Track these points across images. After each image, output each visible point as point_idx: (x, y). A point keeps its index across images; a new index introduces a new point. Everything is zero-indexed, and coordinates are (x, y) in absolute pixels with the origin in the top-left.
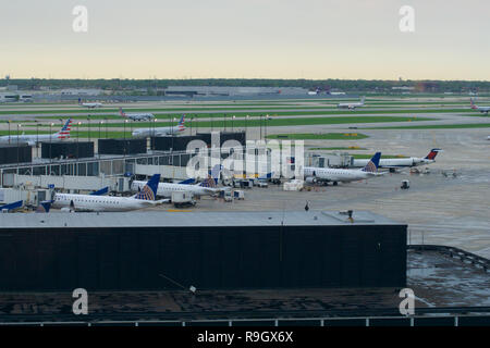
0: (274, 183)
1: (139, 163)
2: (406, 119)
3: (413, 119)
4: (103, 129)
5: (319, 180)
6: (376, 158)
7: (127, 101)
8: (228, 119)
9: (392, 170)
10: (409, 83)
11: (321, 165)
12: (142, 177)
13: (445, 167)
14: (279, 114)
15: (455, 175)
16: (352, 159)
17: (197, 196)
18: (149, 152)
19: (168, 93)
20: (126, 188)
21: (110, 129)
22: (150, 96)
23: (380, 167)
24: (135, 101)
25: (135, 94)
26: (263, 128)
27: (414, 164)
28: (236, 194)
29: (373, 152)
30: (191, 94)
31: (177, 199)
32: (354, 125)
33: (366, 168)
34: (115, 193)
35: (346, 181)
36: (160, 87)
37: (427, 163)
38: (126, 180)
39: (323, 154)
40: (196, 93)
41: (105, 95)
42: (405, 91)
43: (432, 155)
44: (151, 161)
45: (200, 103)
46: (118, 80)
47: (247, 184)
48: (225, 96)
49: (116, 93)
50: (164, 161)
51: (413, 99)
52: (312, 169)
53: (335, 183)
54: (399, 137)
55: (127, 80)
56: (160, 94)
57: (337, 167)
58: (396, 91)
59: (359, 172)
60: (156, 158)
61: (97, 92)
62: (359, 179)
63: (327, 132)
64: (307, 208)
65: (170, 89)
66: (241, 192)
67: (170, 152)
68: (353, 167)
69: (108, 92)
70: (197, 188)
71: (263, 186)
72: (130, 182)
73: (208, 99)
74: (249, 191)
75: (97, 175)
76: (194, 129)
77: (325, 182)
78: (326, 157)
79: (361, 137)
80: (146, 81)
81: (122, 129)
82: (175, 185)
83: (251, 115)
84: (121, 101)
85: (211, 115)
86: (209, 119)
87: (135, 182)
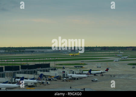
0: (59, 79)
1: (17, 73)
2: (99, 59)
3: (101, 59)
4: (6, 63)
5: (73, 78)
6: (90, 71)
7: (13, 54)
8: (44, 59)
9: (95, 75)
10: (99, 47)
11: (73, 73)
12: (18, 78)
13: (111, 73)
14: (59, 58)
15: (114, 76)
16: (83, 71)
17: (35, 83)
18: (20, 70)
19: (25, 51)
20: (13, 81)
21: (8, 63)
22: (20, 52)
23: (91, 74)
24: (15, 54)
25: (15, 52)
26: (55, 62)
27: (102, 73)
28: (47, 83)
29: (89, 69)
30: (32, 52)
31: (29, 84)
32: (83, 61)
33: (87, 74)
34: (10, 83)
35: (81, 78)
36: (23, 49)
37: (106, 72)
38: (13, 79)
39: (74, 70)
40: (34, 51)
41: (6, 52)
42: (98, 50)
43: (107, 70)
44: (21, 73)
45: (35, 54)
46: (10, 47)
47: (51, 79)
48: (43, 52)
49: (9, 51)
50: (25, 73)
51: (101, 53)
52: (71, 75)
53: (78, 79)
54: (96, 64)
55: (13, 47)
56: (23, 52)
57: (78, 74)
58: (95, 50)
59: (85, 76)
60: (22, 72)
61: (3, 51)
62: (85, 78)
63: (75, 63)
64: (71, 88)
65: (26, 50)
66: (49, 82)
67: (27, 70)
68: (83, 74)
69: (7, 51)
70: (35, 81)
71: (56, 80)
72: (15, 80)
73: (38, 53)
74: (51, 82)
75: (4, 77)
76: (34, 62)
77: (74, 79)
78: (75, 71)
79: (85, 64)
80: (19, 48)
81: (12, 63)
82: (28, 80)
83: (51, 58)
84: (11, 54)
85: (39, 58)
86: (39, 59)
87: (16, 79)
